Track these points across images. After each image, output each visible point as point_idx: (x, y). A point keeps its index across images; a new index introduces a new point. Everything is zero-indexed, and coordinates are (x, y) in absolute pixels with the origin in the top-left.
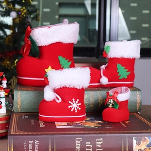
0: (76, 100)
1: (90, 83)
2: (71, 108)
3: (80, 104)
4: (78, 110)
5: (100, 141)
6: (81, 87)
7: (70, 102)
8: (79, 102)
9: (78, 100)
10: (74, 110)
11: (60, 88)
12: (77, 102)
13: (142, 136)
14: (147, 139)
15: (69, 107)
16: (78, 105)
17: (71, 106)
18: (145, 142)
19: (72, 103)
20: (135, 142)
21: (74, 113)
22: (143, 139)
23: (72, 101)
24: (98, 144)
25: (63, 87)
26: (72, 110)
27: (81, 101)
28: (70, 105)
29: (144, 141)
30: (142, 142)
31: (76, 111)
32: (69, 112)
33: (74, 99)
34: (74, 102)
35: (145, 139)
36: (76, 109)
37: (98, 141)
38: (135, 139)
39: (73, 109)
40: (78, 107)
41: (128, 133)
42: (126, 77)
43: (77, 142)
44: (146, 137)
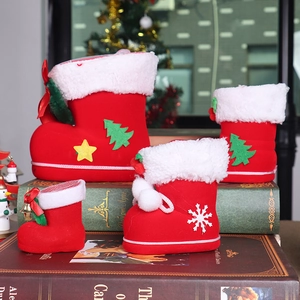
0: (202, 208)
1: (229, 170)
2: (193, 224)
3: (210, 215)
4: (207, 227)
5: (146, 293)
6: (213, 180)
7: (190, 212)
8: (208, 212)
9: (206, 207)
10: (200, 228)
11: (171, 182)
12: (204, 211)
14: (253, 292)
15: (189, 222)
16: (207, 216)
17: (194, 220)
19: (194, 214)
20: (224, 297)
21: (199, 235)
23: (194, 210)
25: (176, 180)
26: (195, 229)
27: (212, 209)
28: (191, 217)
29: (245, 297)
31: (204, 231)
32: (190, 232)
33: (198, 206)
34: (199, 210)
36: (203, 226)
37: (142, 293)
38: (225, 291)
39: (197, 225)
40: (207, 222)
41: (210, 278)
42: (246, 162)
43: (96, 294)
44: (250, 289)
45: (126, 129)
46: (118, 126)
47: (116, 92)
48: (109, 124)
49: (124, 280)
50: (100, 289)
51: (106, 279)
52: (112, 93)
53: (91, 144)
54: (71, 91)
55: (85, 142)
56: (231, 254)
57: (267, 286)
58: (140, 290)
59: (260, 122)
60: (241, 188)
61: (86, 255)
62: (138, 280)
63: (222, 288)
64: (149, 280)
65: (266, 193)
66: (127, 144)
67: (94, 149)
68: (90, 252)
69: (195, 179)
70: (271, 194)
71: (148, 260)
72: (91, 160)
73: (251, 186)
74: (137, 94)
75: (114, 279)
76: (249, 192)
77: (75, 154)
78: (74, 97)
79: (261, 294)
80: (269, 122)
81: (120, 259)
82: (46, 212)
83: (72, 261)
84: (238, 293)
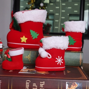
0: (60, 57)
1: (68, 46)
2: (57, 62)
3: (63, 60)
4: (61, 63)
5: (42, 83)
6: (64, 49)
7: (56, 58)
8: (62, 59)
10: (59, 64)
11: (51, 49)
12: (61, 58)
13: (72, 82)
14: (76, 84)
15: (56, 61)
16: (61, 60)
17: (57, 61)
18: (75, 86)
19: (58, 59)
20: (67, 85)
21: (59, 66)
22: (73, 84)
23: (58, 58)
24: (42, 85)
25: (53, 48)
26: (58, 64)
27: (63, 58)
28: (57, 60)
29: (73, 85)
30: (72, 86)
31: (60, 64)
32: (56, 65)
33: (59, 57)
34: (59, 58)
35: (75, 84)
36: (60, 63)
37: (41, 83)
38: (67, 83)
39: (58, 63)
40: (61, 62)
41: (63, 79)
42: (73, 44)
43: (27, 83)
44: (75, 83)
45: (36, 33)
46: (34, 32)
47: (34, 22)
48: (31, 31)
49: (35, 79)
50: (28, 82)
51: (30, 79)
52: (33, 22)
53: (26, 37)
54: (20, 21)
55: (24, 36)
56: (68, 72)
57: (81, 82)
58: (41, 82)
59: (78, 32)
60: (71, 52)
61: (23, 71)
62: (40, 79)
63: (67, 82)
64: (44, 79)
65: (79, 54)
66: (37, 37)
67: (27, 39)
68: (25, 70)
69: (58, 48)
70: (81, 54)
71: (43, 73)
72: (26, 42)
73: (74, 52)
74: (40, 22)
75: (33, 79)
76: (74, 53)
77: (21, 40)
78: (21, 23)
79: (79, 85)
80: (80, 32)
81: (34, 72)
82: (11, 57)
83: (19, 73)
84: (71, 84)
